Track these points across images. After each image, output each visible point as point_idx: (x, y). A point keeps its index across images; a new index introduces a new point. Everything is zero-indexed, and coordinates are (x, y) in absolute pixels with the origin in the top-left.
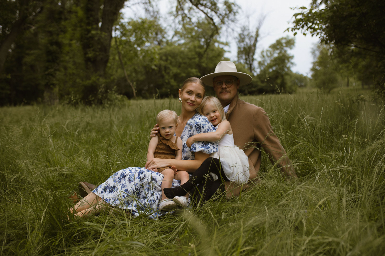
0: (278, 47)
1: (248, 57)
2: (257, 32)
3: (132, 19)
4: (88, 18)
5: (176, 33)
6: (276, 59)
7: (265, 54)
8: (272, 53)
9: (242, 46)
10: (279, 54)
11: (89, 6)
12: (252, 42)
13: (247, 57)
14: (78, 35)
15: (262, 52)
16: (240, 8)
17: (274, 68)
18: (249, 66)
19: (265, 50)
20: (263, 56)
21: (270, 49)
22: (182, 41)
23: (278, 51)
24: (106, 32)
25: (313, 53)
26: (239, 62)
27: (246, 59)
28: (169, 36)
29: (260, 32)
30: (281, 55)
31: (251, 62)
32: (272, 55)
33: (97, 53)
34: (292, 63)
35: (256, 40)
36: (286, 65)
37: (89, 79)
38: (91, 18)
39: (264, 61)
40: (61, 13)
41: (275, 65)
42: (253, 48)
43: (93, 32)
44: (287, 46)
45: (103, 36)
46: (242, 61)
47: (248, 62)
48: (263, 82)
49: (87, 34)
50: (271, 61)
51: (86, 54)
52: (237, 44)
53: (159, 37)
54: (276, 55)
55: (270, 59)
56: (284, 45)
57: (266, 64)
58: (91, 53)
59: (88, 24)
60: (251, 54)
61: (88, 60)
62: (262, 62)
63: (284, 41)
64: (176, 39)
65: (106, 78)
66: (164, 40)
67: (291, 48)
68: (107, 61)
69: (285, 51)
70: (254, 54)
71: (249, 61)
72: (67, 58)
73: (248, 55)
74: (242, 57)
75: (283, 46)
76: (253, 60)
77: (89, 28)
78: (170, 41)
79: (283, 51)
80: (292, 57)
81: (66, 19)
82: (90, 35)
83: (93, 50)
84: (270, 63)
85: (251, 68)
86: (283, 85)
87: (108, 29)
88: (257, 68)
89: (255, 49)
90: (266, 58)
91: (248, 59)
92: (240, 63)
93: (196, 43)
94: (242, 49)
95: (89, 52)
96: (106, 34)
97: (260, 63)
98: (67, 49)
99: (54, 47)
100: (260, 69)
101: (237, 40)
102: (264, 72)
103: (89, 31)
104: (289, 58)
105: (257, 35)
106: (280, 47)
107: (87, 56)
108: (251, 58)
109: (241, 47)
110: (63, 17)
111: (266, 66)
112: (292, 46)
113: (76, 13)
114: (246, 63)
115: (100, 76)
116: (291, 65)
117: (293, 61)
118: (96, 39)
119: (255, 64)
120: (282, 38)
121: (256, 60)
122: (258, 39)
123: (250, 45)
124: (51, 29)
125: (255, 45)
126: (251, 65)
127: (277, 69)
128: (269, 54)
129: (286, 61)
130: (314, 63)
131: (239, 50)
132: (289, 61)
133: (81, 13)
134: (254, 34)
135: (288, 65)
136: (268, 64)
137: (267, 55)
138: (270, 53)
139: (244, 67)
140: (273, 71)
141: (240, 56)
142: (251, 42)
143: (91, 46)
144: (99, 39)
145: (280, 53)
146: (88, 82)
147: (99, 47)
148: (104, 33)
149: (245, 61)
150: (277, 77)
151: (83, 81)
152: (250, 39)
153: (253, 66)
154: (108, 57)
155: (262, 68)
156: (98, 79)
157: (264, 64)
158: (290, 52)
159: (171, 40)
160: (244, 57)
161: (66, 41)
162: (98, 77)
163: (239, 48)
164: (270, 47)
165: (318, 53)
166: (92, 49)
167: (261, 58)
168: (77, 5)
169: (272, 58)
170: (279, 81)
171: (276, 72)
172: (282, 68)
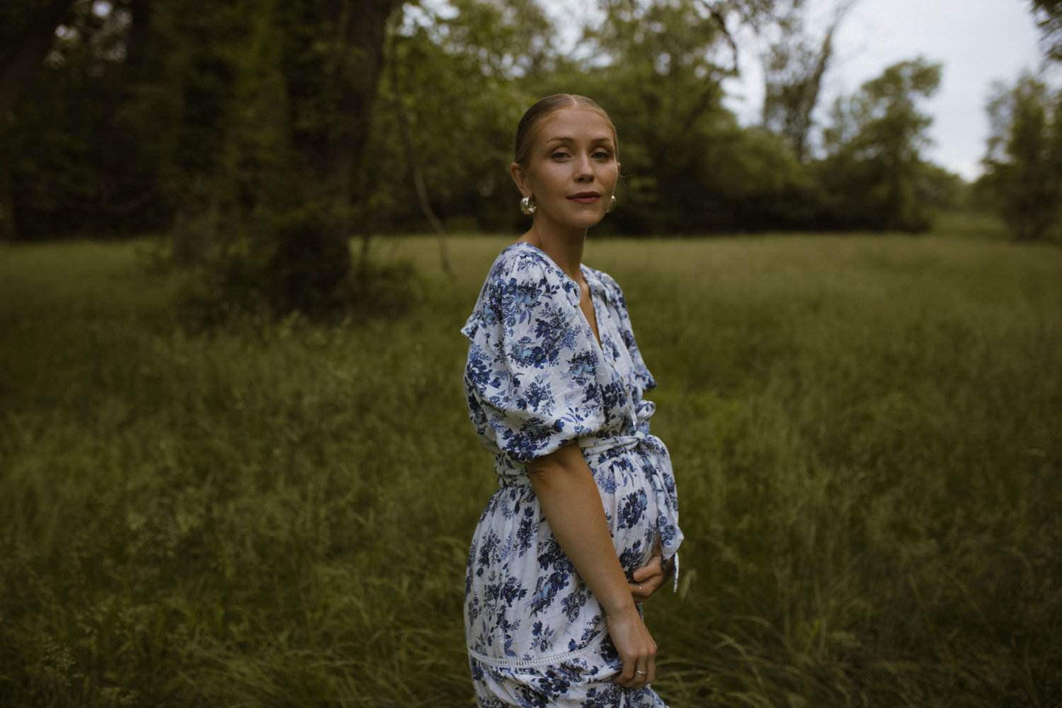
0: (889, 89)
1: (796, 115)
2: (828, 41)
5: (588, 34)
6: (878, 126)
7: (845, 107)
8: (869, 105)
9: (778, 80)
10: (890, 109)
12: (811, 71)
13: (791, 112)
15: (838, 102)
17: (871, 152)
18: (795, 141)
19: (847, 95)
20: (840, 115)
21: (864, 95)
22: (605, 60)
23: (886, 102)
24: (362, 46)
25: (992, 108)
26: (767, 128)
27: (788, 121)
30: (895, 114)
31: (802, 129)
32: (865, 110)
33: (331, 118)
34: (926, 140)
35: (822, 66)
36: (906, 143)
39: (841, 129)
41: (872, 143)
42: (811, 89)
43: (321, 47)
44: (915, 88)
45: (352, 59)
46: (776, 126)
47: (793, 129)
48: (833, 191)
49: (301, 52)
50: (864, 130)
51: (294, 115)
52: (765, 76)
53: (538, 42)
54: (879, 113)
55: (859, 122)
56: (907, 83)
57: (847, 137)
58: (308, 117)
59: (307, 18)
60: (804, 106)
61: (299, 138)
62: (834, 132)
63: (907, 73)
64: (584, 52)
66: (551, 54)
67: (927, 94)
68: (361, 143)
69: (910, 104)
70: (812, 106)
71: (798, 127)
73: (796, 110)
74: (776, 113)
75: (906, 89)
76: (808, 123)
77: (308, 30)
79: (902, 105)
80: (928, 122)
82: (308, 55)
83: (317, 107)
84: (860, 136)
85: (800, 146)
86: (893, 204)
88: (819, 149)
89: (816, 92)
90: (849, 119)
91: (795, 121)
92: (771, 132)
93: (643, 69)
94: (778, 92)
95: (304, 113)
96: (364, 53)
97: (829, 136)
100: (829, 150)
101: (766, 63)
102: (837, 162)
103: (306, 42)
104: (920, 123)
105: (827, 50)
106: (895, 90)
107: (298, 124)
108: (802, 118)
109: (776, 84)
111: (847, 144)
112: (931, 86)
114: (788, 132)
115: (336, 194)
116: (922, 145)
117: (929, 133)
119: (815, 137)
120: (904, 64)
121: (816, 123)
122: (830, 62)
123: (804, 79)
125: (817, 80)
126: (800, 138)
127: (878, 154)
128: (858, 109)
129: (909, 132)
130: (993, 142)
131: (770, 92)
132: (916, 133)
134: (816, 47)
135: (916, 143)
136: (852, 136)
137: (852, 111)
138: (863, 106)
139: (781, 145)
140: (868, 160)
141: (770, 110)
143: (311, 89)
144: (338, 71)
145: (894, 106)
146: (298, 215)
147: (338, 95)
148: (355, 50)
149: (783, 126)
150: (876, 179)
152: (803, 62)
153: (805, 144)
155: (834, 149)
156: (327, 207)
157: (841, 138)
158: (923, 105)
159: (572, 54)
160: (782, 114)
162: (326, 199)
163: (769, 87)
164: (863, 87)
165: (1005, 113)
166: (313, 101)
167: (833, 118)
169: (867, 121)
170: (882, 191)
171: (876, 163)
172: (894, 154)
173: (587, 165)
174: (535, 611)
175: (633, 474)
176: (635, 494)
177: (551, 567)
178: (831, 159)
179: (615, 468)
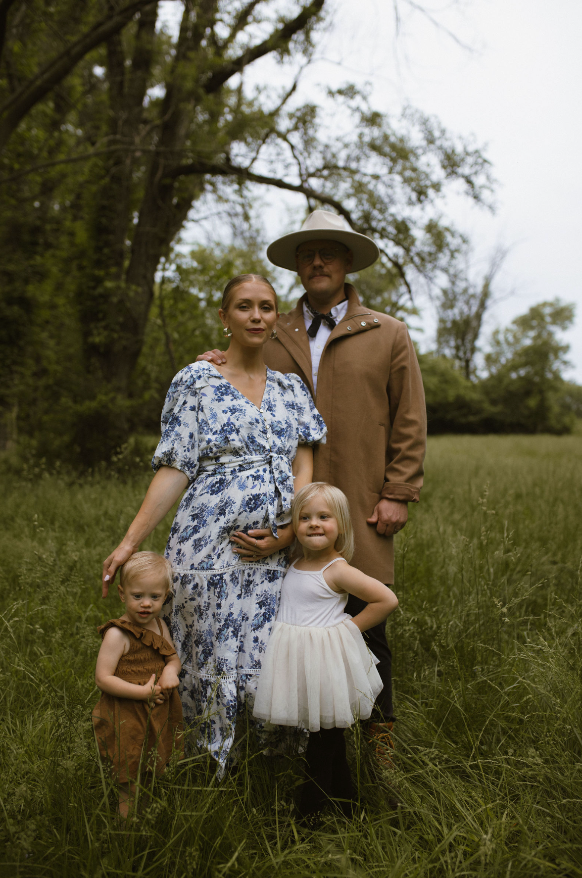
0: (534, 323)
1: (463, 344)
2: (486, 286)
3: (199, 245)
4: (98, 249)
6: (527, 351)
7: (501, 337)
8: (519, 334)
9: (449, 316)
10: (535, 339)
11: (104, 221)
12: (474, 309)
13: (459, 342)
14: (71, 286)
15: (496, 333)
16: (465, 241)
17: (522, 372)
18: (463, 364)
19: (502, 328)
20: (498, 343)
21: (514, 328)
23: (532, 334)
24: (138, 285)
26: (441, 353)
27: (457, 348)
28: (281, 287)
29: (493, 287)
30: (539, 342)
31: (468, 354)
32: (517, 340)
33: (115, 336)
34: (565, 363)
35: (483, 306)
36: (550, 366)
37: (93, 397)
38: (106, 251)
39: (499, 354)
40: (36, 230)
41: (523, 365)
42: (474, 323)
43: (109, 284)
44: (554, 323)
45: (132, 294)
46: (448, 352)
47: (461, 354)
48: (494, 402)
49: (94, 288)
50: (516, 354)
51: (87, 334)
52: (439, 313)
54: (527, 342)
55: (512, 349)
56: (548, 319)
57: (503, 360)
58: (99, 334)
59: (98, 264)
60: (469, 337)
61: (91, 350)
62: (494, 356)
63: (547, 311)
65: (131, 396)
67: (564, 328)
68: (137, 354)
69: (551, 334)
70: (476, 336)
71: (465, 353)
72: (44, 335)
73: (463, 340)
74: (447, 342)
75: (547, 323)
76: (473, 350)
77: (101, 273)
78: (283, 299)
79: (545, 335)
80: (566, 349)
81: (48, 246)
82: (100, 290)
83: (106, 328)
84: (513, 360)
85: (468, 369)
86: (542, 412)
87: (145, 277)
88: (483, 370)
89: (479, 325)
90: (505, 347)
91: (462, 348)
92: (444, 356)
94: (449, 325)
95: (95, 332)
96: (140, 290)
97: (489, 359)
98: (45, 314)
99: (15, 311)
100: (490, 371)
101: (438, 303)
102: (497, 379)
103: (99, 281)
104: (559, 350)
105: (486, 294)
106: (539, 325)
107: (90, 339)
108: (468, 346)
109: (447, 319)
110: (41, 241)
111: (504, 366)
112: (567, 322)
113: (72, 234)
114: (457, 357)
115: (118, 389)
116: (562, 367)
117: (568, 357)
118: (115, 300)
119: (479, 360)
120: (545, 304)
121: (480, 350)
122: (489, 303)
123: (468, 316)
124: (11, 267)
125: (479, 316)
126: (467, 362)
127: (528, 373)
128: (511, 338)
129: (551, 356)
131: (442, 326)
132: (557, 357)
133: (82, 235)
134: (479, 289)
135: (556, 365)
136: (507, 361)
137: (506, 340)
138: (515, 337)
139: (452, 366)
140: (520, 378)
141: (442, 339)
142: (470, 308)
143: (101, 315)
144: (121, 302)
145: (539, 336)
146: (89, 406)
147: (121, 319)
148: (134, 287)
149: (454, 351)
150: (528, 393)
151: (75, 402)
152: (467, 303)
153: (472, 366)
154: (140, 343)
155: (494, 370)
156: (113, 400)
157: (499, 361)
158: (561, 336)
159: (287, 296)
160: (452, 343)
161: (44, 298)
162: (112, 395)
163: (442, 321)
164: (515, 322)
166: (103, 324)
167: (492, 346)
168: (75, 218)
169: (519, 348)
170: (532, 402)
171: (526, 381)
172: (541, 373)
173: (257, 313)
174: (180, 542)
175: (262, 484)
176: (259, 494)
177: (196, 521)
178: (492, 377)
179: (250, 478)
